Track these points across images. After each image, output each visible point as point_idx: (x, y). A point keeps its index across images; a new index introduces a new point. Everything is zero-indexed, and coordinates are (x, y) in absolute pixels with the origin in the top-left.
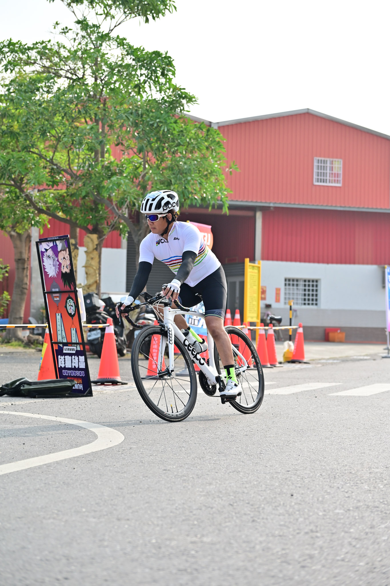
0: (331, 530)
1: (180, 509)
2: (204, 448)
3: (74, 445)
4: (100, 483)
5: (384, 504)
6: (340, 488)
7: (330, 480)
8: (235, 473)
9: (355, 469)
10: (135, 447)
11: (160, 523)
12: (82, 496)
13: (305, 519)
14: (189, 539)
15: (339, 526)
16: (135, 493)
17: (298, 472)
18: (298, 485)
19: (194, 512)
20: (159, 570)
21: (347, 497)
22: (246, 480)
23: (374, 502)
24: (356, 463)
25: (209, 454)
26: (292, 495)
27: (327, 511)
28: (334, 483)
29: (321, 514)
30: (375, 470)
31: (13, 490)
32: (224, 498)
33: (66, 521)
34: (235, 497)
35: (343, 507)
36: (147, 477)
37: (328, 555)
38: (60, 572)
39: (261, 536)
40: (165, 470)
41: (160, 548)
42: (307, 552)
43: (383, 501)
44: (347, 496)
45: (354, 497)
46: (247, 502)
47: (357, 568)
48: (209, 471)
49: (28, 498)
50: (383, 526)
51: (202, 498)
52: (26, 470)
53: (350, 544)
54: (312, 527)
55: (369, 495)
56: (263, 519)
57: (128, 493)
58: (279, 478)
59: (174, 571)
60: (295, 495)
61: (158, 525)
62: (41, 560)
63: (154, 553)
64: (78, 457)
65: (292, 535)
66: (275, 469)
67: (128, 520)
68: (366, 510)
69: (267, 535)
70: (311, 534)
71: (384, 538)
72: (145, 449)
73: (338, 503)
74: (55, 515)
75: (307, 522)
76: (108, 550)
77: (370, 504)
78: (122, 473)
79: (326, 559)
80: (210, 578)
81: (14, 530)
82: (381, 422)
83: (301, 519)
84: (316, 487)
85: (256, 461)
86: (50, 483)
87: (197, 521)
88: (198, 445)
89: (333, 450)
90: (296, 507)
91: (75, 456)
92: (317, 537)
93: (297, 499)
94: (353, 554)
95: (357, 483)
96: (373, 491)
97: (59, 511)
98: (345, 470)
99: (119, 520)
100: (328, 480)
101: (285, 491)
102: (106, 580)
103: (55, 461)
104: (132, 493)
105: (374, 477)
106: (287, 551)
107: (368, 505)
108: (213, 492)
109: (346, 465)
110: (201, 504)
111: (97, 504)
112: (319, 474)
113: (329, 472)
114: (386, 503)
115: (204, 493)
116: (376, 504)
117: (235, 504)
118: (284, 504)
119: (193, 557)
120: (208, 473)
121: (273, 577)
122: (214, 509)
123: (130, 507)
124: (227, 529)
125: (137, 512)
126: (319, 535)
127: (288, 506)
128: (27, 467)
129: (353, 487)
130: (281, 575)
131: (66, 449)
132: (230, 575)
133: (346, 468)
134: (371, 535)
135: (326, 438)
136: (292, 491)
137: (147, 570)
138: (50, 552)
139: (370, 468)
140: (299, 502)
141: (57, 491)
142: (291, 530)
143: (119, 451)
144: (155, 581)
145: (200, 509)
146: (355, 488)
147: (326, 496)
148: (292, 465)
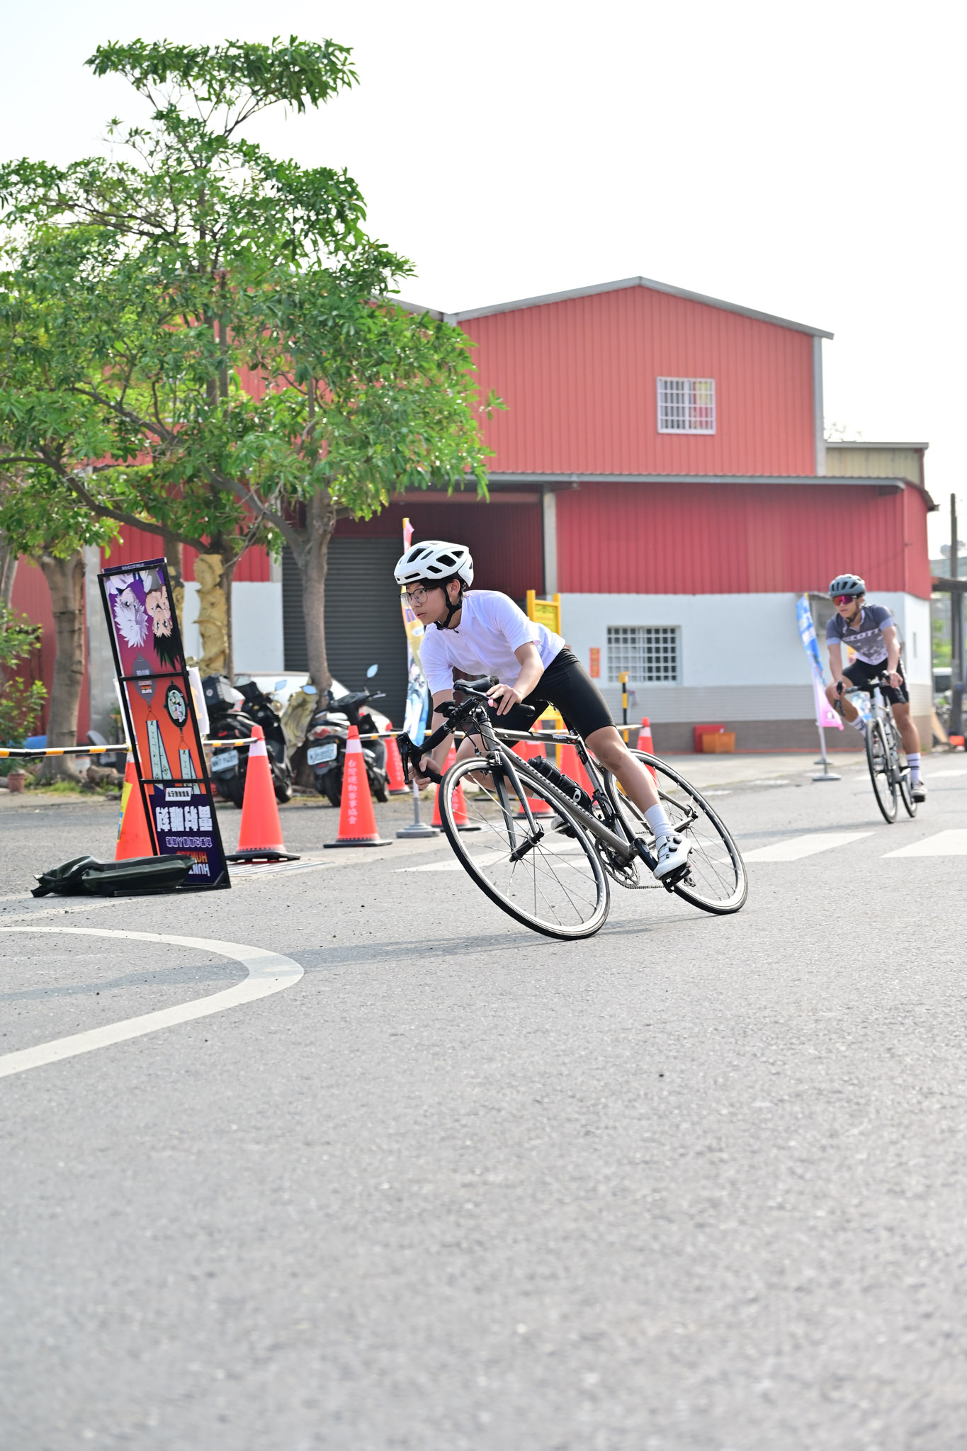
0: (750, 1145)
1: (432, 1115)
2: (469, 985)
3: (202, 992)
4: (262, 1068)
5: (853, 1084)
6: (759, 1055)
7: (737, 1040)
8: (539, 1034)
9: (784, 1013)
10: (327, 989)
11: (395, 1146)
12: (229, 1099)
13: (693, 1124)
14: (458, 1178)
15: (764, 1135)
16: (338, 1085)
17: (668, 1027)
18: (671, 1054)
19: (463, 1122)
20: (402, 1247)
21: (774, 1074)
22: (563, 1047)
23: (832, 1081)
24: (785, 1001)
25: (482, 997)
26: (661, 1076)
27: (738, 1105)
28: (744, 1045)
29: (724, 1111)
30: (825, 1014)
31: (85, 1093)
32: (522, 1089)
33: (200, 1152)
34: (544, 1085)
35: (769, 1094)
36: (358, 1050)
37: (749, 1197)
38: (198, 1262)
39: (607, 1163)
40: (394, 1035)
41: (400, 1200)
42: (706, 1194)
43: (851, 1079)
44: (774, 1071)
45: (789, 1073)
46: (570, 1093)
47: (812, 1223)
48: (485, 1033)
49: (116, 1107)
50: (855, 1131)
51: (477, 1090)
52: (107, 1048)
53: (792, 1172)
54: (709, 1140)
55: (820, 1067)
56: (607, 1128)
57: (322, 1087)
58: (629, 1041)
59: (434, 1249)
60: (667, 1074)
61: (391, 1152)
62: (155, 1238)
63: (389, 1213)
64: (212, 1016)
65: (671, 1159)
66: (620, 1022)
67: (328, 1143)
68: (817, 1099)
69: (619, 1162)
70: (709, 1155)
71: (859, 1157)
72: (348, 993)
73: (758, 1087)
74: (175, 1142)
75: (700, 1132)
76: (291, 1209)
77: (823, 1086)
78: (306, 1045)
79: (745, 1207)
80: (509, 1259)
81: (92, 1176)
83: (685, 1126)
84: (708, 1056)
85: (580, 1008)
86: (159, 1073)
87: (471, 1139)
88: (456, 979)
89: (735, 978)
90: (672, 1099)
91: (206, 1014)
92: (722, 1161)
93: (673, 1081)
94: (801, 1193)
95: (792, 1044)
96: (826, 1058)
97: (182, 1132)
98: (764, 1017)
99: (308, 1144)
100: (732, 1040)
101: (645, 1067)
102: (294, 1275)
103: (165, 1026)
104: (330, 1087)
105: (825, 1028)
106: (665, 1194)
107: (820, 1090)
108: (499, 1076)
109: (765, 1008)
110: (475, 1102)
111: (259, 1112)
113: (732, 1023)
114: (855, 1081)
115: (479, 1080)
116: (836, 1085)
117: (546, 1100)
118: (646, 1094)
119: (471, 1215)
120: (484, 1037)
121: (641, 1250)
122: (503, 1113)
123: (329, 1117)
124: (534, 1153)
125: (345, 1125)
126: (725, 1156)
127: (656, 1099)
128: (107, 1043)
129: (785, 1052)
130: (656, 1246)
131: (185, 1001)
132: (550, 1251)
133: (766, 1013)
134: (831, 1151)
135: (718, 952)
136: (660, 1066)
137: (378, 1249)
138: (173, 1220)
140: (677, 1089)
141: (176, 1090)
142: (667, 1148)
143: (296, 1000)
144: (396, 1271)
145: (476, 1114)
146: (788, 1054)
147: (732, 1074)
148: (655, 1011)
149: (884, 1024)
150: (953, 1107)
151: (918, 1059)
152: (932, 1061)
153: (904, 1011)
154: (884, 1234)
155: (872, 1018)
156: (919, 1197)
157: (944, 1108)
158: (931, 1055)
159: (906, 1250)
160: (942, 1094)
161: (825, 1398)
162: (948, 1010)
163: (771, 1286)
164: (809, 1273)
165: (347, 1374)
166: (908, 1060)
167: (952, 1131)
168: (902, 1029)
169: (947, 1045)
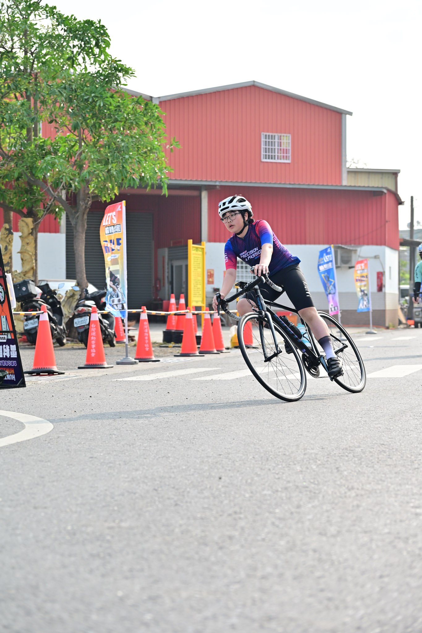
0: (256, 511)
1: (101, 495)
2: (135, 435)
4: (21, 472)
5: (315, 484)
6: (271, 469)
7: (262, 463)
8: (165, 458)
9: (290, 450)
10: (63, 436)
11: (79, 509)
13: (230, 501)
14: (106, 525)
15: (265, 506)
16: (57, 481)
17: (230, 456)
18: (228, 468)
19: (116, 498)
20: (70, 555)
21: (277, 479)
22: (175, 465)
23: (305, 482)
24: (292, 444)
25: (140, 441)
26: (220, 478)
27: (255, 493)
28: (265, 465)
29: (247, 495)
30: (310, 451)
32: (149, 484)
34: (161, 482)
35: (272, 487)
36: (71, 465)
37: (249, 535)
39: (182, 519)
40: (91, 458)
41: (74, 534)
42: (228, 533)
45: (284, 478)
46: (172, 486)
47: (277, 547)
48: (137, 457)
50: (310, 505)
51: (127, 484)
53: (273, 524)
54: (237, 509)
55: (301, 476)
56: (187, 502)
57: (49, 482)
58: (209, 462)
59: (86, 557)
60: (223, 478)
61: (76, 512)
63: (68, 540)
65: (215, 517)
66: (206, 453)
67: (45, 508)
68: (295, 490)
69: (189, 518)
70: (234, 516)
71: (309, 517)
72: (73, 438)
73: (267, 484)
75: (233, 505)
76: (19, 538)
77: (300, 484)
78: (46, 462)
79: (246, 540)
80: (122, 562)
83: (226, 502)
84: (246, 469)
85: (188, 446)
87: (118, 507)
88: (129, 432)
89: (270, 433)
90: (223, 490)
92: (240, 518)
93: (225, 481)
94: (275, 534)
95: (289, 464)
96: (305, 471)
98: (279, 452)
99: (35, 508)
100: (260, 463)
101: (213, 474)
102: (13, 568)
104: (53, 481)
105: (308, 458)
106: (207, 533)
107: (297, 486)
108: (139, 478)
109: (281, 447)
110: (124, 489)
111: (15, 493)
112: (251, 457)
113: (262, 455)
114: (316, 482)
115: (128, 479)
116: (306, 484)
117: (160, 489)
118: (210, 487)
119: (108, 541)
121: (188, 559)
122: (137, 495)
123: (49, 496)
124: (147, 514)
125: (56, 499)
126: (242, 516)
127: (215, 489)
130: (196, 557)
132: (143, 559)
134: (295, 515)
136: (221, 474)
137: (58, 557)
139: (305, 449)
140: (227, 485)
142: (214, 512)
143: (46, 441)
144: (64, 566)
145: (123, 495)
146: (286, 469)
147: (256, 478)
148: (225, 448)
149: (338, 456)
150: (362, 495)
151: (350, 473)
152: (357, 474)
153: (350, 450)
154: (311, 553)
155: (333, 453)
156: (334, 536)
157: (357, 495)
158: (357, 471)
159: (320, 560)
160: (358, 489)
161: (262, 627)
162: (372, 450)
163: (248, 576)
164: (269, 570)
165: (28, 613)
166: (345, 473)
167: (358, 506)
168: (347, 458)
169: (367, 466)
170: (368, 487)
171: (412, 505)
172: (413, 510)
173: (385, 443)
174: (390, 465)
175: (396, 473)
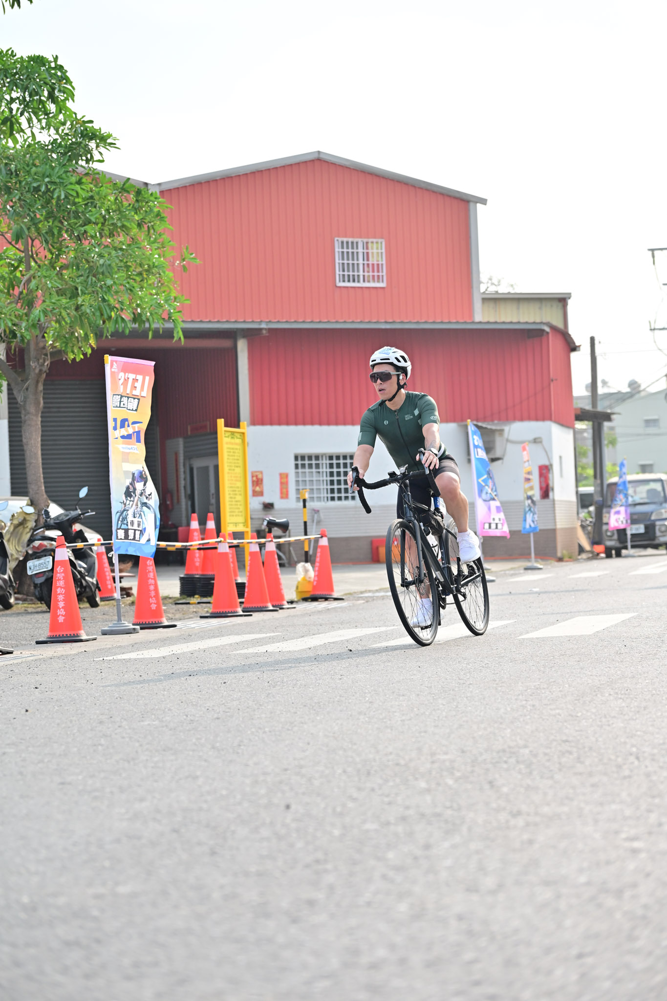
1: (80, 844)
2: (137, 744)
5: (453, 809)
6: (376, 789)
7: (360, 779)
8: (190, 779)
9: (407, 757)
11: (42, 869)
13: (307, 843)
14: (91, 891)
15: (368, 849)
17: (304, 771)
18: (301, 791)
19: (107, 847)
20: (27, 945)
21: (386, 804)
22: (208, 789)
23: (436, 807)
24: (409, 748)
25: (147, 753)
26: (288, 807)
27: (349, 828)
28: (365, 782)
29: (337, 832)
30: (441, 757)
32: (164, 821)
34: (185, 818)
35: (378, 818)
36: (27, 797)
37: (343, 898)
39: (224, 876)
40: (63, 783)
41: (35, 909)
42: (306, 896)
43: (452, 805)
44: (387, 801)
45: (399, 802)
46: (205, 823)
48: (142, 780)
50: (446, 844)
51: (125, 824)
53: (384, 877)
54: (320, 855)
55: (428, 797)
56: (231, 848)
58: (267, 782)
59: (57, 946)
60: (293, 807)
61: (36, 873)
63: (23, 920)
65: (281, 871)
66: (262, 768)
68: (420, 822)
69: (236, 874)
70: (315, 867)
71: (446, 864)
72: (30, 753)
73: (370, 813)
75: (312, 849)
77: (427, 811)
79: (338, 905)
80: (120, 952)
82: (460, 681)
83: (300, 845)
84: (333, 791)
85: (230, 759)
88: (127, 739)
89: (370, 732)
90: (294, 825)
92: (326, 871)
93: (296, 812)
94: (389, 893)
95: (407, 780)
96: (434, 790)
98: (388, 761)
100: (357, 779)
101: (276, 801)
105: (439, 768)
106: (270, 898)
107: (423, 814)
108: (146, 813)
109: (391, 753)
110: (120, 833)
112: (339, 771)
113: (360, 766)
114: (456, 807)
115: (128, 816)
116: (438, 810)
117: (183, 829)
118: (271, 822)
119: (96, 919)
120: (141, 783)
122: (143, 841)
124: (163, 871)
127: (279, 825)
130: (252, 938)
132: (158, 945)
134: (422, 861)
135: (360, 713)
136: (289, 800)
137: (6, 948)
139: (433, 754)
140: (300, 817)
142: (280, 863)
144: (17, 964)
145: (118, 841)
146: (402, 787)
147: (350, 805)
148: (295, 759)
149: (491, 763)
150: (536, 824)
152: (526, 790)
153: (511, 752)
154: (453, 922)
155: (481, 759)
156: (493, 892)
157: (528, 824)
158: (525, 785)
159: (470, 933)
160: (528, 814)
162: (548, 751)
163: (346, 965)
164: (381, 952)
167: (531, 842)
168: (505, 766)
169: (542, 777)
170: (546, 810)
171: (623, 836)
172: (627, 844)
173: (571, 739)
174: (581, 774)
175: (593, 785)
